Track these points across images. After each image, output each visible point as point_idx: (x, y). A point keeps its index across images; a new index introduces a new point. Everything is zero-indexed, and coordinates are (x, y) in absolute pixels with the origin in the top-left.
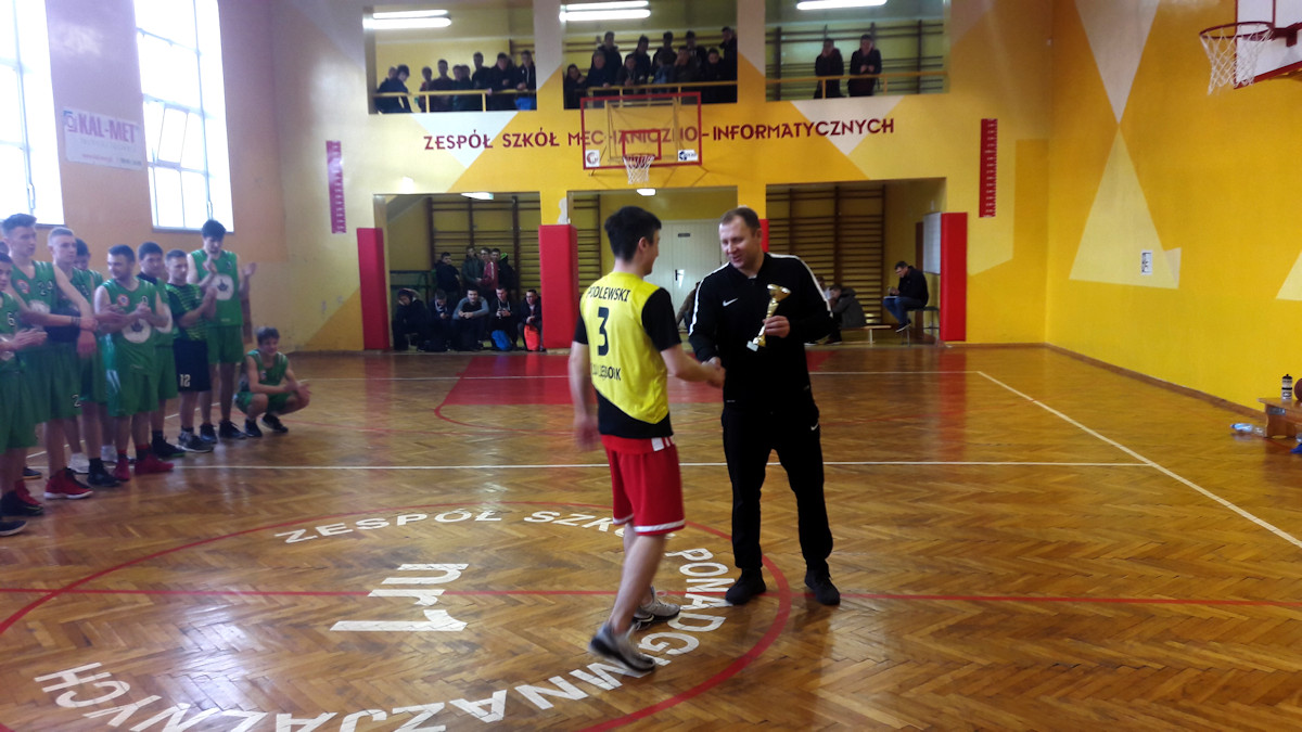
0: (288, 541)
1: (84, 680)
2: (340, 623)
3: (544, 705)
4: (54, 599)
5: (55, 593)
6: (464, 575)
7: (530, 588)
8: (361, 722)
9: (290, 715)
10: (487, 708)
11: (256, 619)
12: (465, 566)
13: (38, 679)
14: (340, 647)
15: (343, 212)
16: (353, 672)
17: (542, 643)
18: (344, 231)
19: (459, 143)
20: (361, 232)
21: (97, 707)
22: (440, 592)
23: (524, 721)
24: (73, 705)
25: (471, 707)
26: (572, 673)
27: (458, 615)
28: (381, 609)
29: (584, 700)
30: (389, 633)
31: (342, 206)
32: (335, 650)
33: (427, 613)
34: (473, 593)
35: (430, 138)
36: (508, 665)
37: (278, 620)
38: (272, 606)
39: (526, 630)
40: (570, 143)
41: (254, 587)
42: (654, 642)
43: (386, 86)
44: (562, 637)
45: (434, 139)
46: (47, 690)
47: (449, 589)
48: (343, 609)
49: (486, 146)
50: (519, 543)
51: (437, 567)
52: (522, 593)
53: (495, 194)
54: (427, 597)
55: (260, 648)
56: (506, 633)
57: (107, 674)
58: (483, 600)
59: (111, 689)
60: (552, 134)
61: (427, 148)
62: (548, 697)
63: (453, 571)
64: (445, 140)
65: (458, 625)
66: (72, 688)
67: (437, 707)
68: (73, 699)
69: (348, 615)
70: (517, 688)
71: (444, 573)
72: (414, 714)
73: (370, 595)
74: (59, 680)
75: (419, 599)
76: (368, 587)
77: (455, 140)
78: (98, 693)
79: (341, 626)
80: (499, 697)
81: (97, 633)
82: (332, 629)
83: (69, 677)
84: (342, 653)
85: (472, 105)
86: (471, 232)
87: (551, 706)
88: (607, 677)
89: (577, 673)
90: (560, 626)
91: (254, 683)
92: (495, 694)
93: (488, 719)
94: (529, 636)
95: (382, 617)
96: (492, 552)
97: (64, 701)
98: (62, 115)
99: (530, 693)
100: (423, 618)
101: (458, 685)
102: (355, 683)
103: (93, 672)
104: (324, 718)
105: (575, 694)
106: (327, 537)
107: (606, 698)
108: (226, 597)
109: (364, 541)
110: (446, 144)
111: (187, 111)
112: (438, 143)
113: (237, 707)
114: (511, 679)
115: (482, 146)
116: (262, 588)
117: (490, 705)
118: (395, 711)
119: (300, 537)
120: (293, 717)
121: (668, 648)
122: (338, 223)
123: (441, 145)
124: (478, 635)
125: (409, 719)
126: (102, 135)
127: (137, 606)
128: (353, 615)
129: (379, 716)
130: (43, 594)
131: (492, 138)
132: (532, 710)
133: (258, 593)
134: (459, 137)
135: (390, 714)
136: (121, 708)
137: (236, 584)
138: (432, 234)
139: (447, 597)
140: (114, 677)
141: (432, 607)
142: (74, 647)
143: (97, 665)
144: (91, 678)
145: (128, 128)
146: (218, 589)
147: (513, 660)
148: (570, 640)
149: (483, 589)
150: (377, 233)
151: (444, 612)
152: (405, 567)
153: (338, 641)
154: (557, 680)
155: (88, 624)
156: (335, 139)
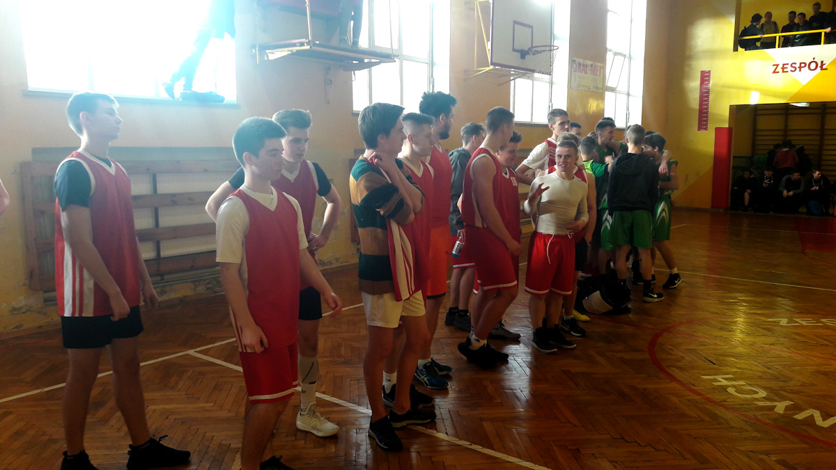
15: (707, 117)
18: (706, 129)
19: (800, 67)
20: (717, 129)
31: (707, 113)
35: (778, 65)
45: (781, 66)
49: (822, 69)
61: (774, 72)
77: (797, 66)
86: (786, 130)
98: (572, 61)
110: (789, 68)
111: (625, 56)
112: (783, 68)
115: (819, 69)
122: (703, 124)
123: (785, 70)
126: (587, 73)
131: (827, 62)
134: (801, 64)
138: (755, 130)
145: (598, 68)
156: (707, 70)
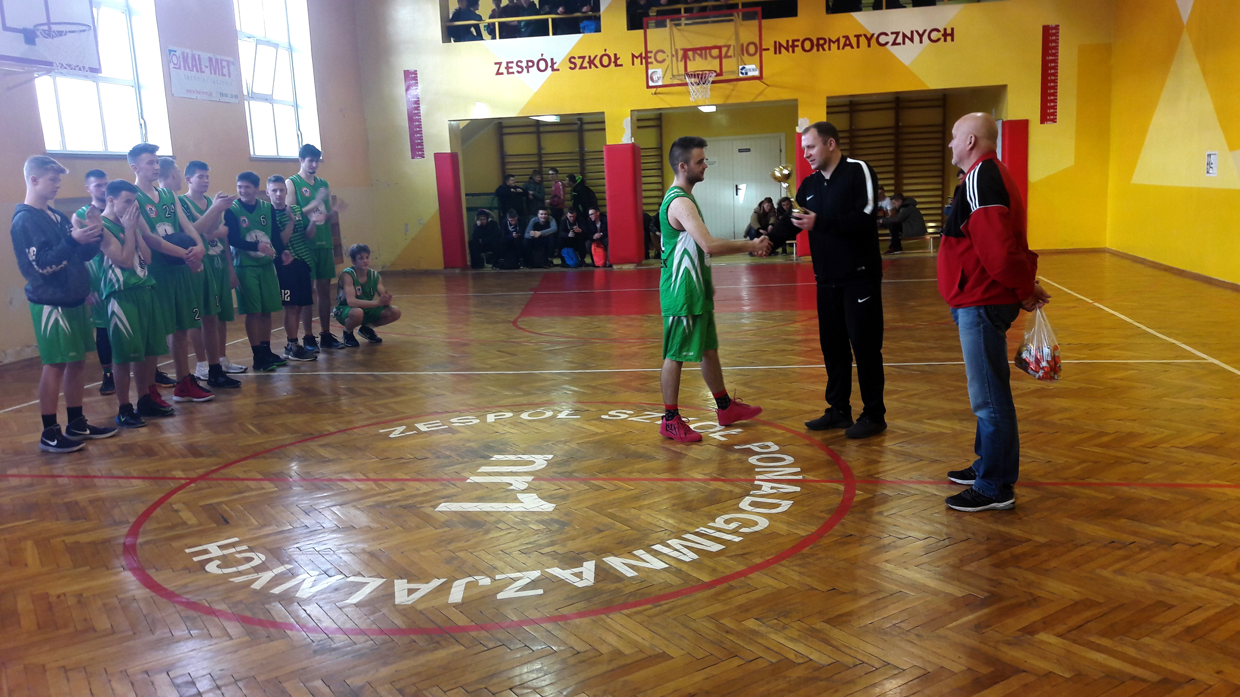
0: (391, 436)
1: (226, 552)
2: (443, 504)
3: (630, 573)
4: (193, 485)
5: (192, 480)
6: (550, 463)
7: (610, 475)
8: (468, 586)
9: (406, 581)
10: (579, 575)
11: (370, 502)
12: (550, 457)
13: (187, 551)
14: (446, 524)
15: (421, 138)
16: (460, 544)
17: (624, 522)
18: (422, 156)
19: (528, 67)
20: (438, 157)
21: (240, 573)
22: (530, 478)
23: (613, 586)
24: (219, 571)
25: (566, 574)
26: (653, 547)
27: (548, 498)
28: (479, 493)
29: (664, 569)
30: (488, 513)
31: (420, 132)
32: (441, 527)
33: (520, 496)
34: (559, 480)
35: (500, 64)
36: (595, 539)
37: (389, 502)
38: (383, 491)
39: (610, 511)
40: (633, 64)
41: (364, 475)
42: (727, 522)
43: (458, 15)
44: (642, 517)
45: (504, 65)
46: (196, 559)
47: (538, 476)
48: (445, 492)
49: (553, 70)
50: (597, 438)
51: (526, 457)
52: (603, 479)
53: (561, 116)
54: (519, 483)
55: (373, 525)
56: (592, 513)
57: (245, 547)
58: (569, 486)
59: (250, 559)
60: (615, 55)
61: (498, 73)
62: (632, 567)
63: (540, 461)
64: (514, 65)
65: (548, 507)
66: (217, 558)
67: (535, 574)
68: (218, 566)
69: (449, 498)
70: (604, 559)
71: (533, 462)
72: (514, 580)
73: (468, 481)
74: (206, 552)
75: (511, 485)
76: (465, 474)
77: (524, 64)
78: (239, 562)
79: (444, 507)
80: (589, 568)
81: (232, 513)
82: (437, 509)
83: (214, 549)
84: (447, 529)
85: (539, 29)
86: (540, 155)
87: (637, 574)
88: (685, 551)
89: (658, 547)
90: (640, 508)
91: (372, 554)
92: (585, 564)
93: (580, 584)
94: (612, 516)
95: (480, 499)
96: (574, 445)
97: (212, 568)
98: (168, 54)
99: (615, 562)
100: (516, 500)
101: (551, 556)
102: (461, 554)
103: (233, 545)
104: (436, 583)
105: (658, 564)
106: (425, 432)
107: (684, 568)
108: (339, 483)
109: (458, 436)
110: (515, 69)
111: (276, 46)
112: (507, 68)
113: (359, 574)
114: (599, 552)
115: (549, 69)
116: (372, 476)
117: (582, 572)
118: (498, 577)
119: (402, 433)
120: (408, 583)
121: (740, 527)
122: (417, 149)
123: (510, 70)
124: (566, 514)
125: (511, 584)
126: (203, 72)
127: (263, 491)
128: (454, 498)
129: (484, 581)
130: (183, 482)
131: (558, 60)
132: (619, 578)
133: (368, 479)
134: (528, 61)
135: (493, 580)
136: (260, 574)
137: (349, 472)
138: (502, 156)
139: (537, 483)
140: (251, 550)
141: (523, 491)
142: (215, 525)
143: (236, 539)
144: (232, 550)
145: (224, 64)
146: (334, 477)
147: (600, 535)
148: (650, 519)
149: (569, 476)
150: (453, 157)
151: (535, 496)
152: (497, 457)
153: (443, 520)
154: (640, 553)
155: (224, 506)
156: (411, 68)
